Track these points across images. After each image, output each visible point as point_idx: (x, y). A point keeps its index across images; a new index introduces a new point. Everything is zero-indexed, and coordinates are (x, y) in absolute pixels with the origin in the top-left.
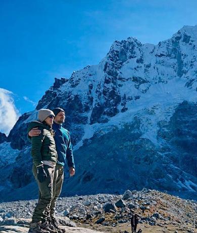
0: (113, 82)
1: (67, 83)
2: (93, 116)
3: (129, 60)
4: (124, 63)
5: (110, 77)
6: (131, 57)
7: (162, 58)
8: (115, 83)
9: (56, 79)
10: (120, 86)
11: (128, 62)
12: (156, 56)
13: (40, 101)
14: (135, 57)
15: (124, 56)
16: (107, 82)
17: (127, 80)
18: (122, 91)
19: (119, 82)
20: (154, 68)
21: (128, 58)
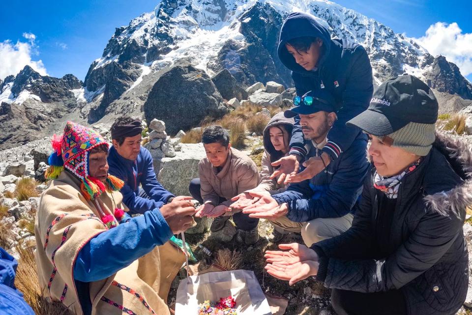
0: (165, 25)
1: (126, 30)
2: (148, 55)
3: (179, 7)
4: (175, 10)
5: (163, 21)
6: (181, 5)
7: (209, 6)
8: (167, 26)
9: (116, 28)
10: (171, 28)
11: (179, 9)
12: (203, 3)
13: (105, 49)
14: (185, 4)
15: (175, 4)
16: (160, 25)
17: (178, 23)
18: (173, 33)
19: (171, 25)
20: (202, 13)
21: (178, 5)
